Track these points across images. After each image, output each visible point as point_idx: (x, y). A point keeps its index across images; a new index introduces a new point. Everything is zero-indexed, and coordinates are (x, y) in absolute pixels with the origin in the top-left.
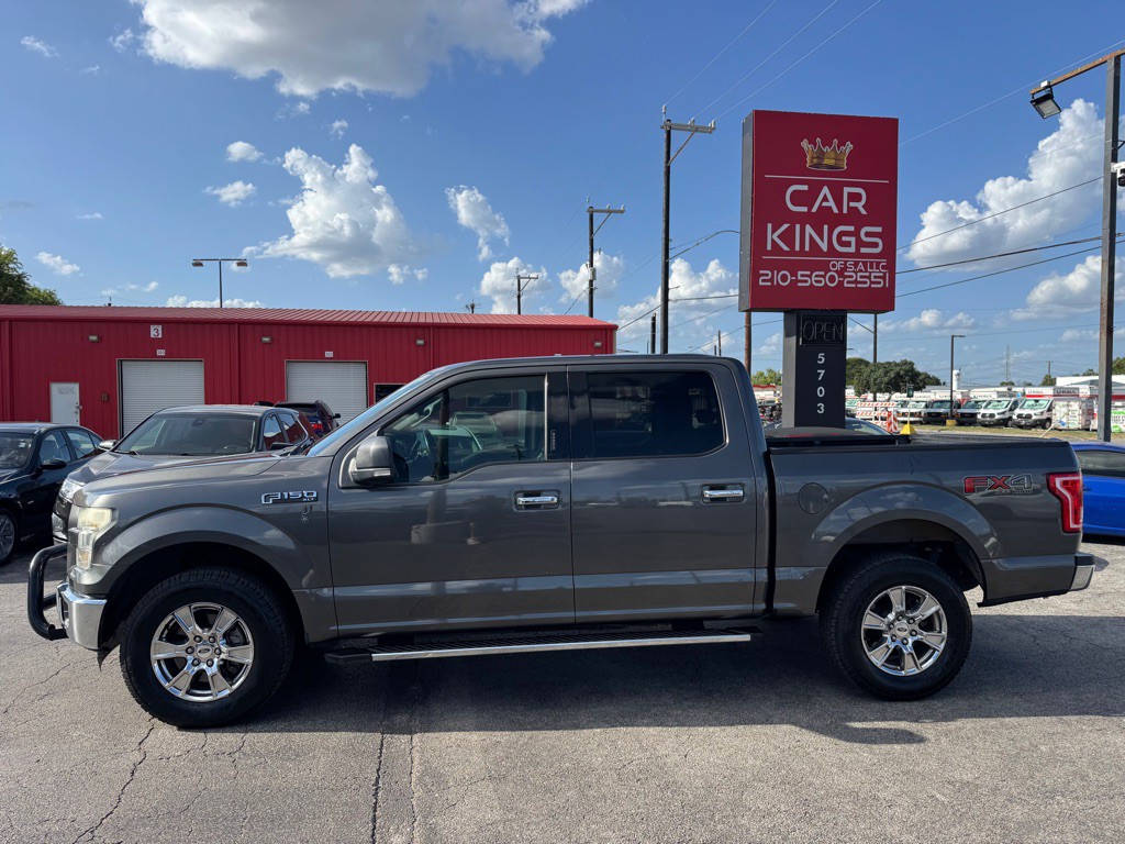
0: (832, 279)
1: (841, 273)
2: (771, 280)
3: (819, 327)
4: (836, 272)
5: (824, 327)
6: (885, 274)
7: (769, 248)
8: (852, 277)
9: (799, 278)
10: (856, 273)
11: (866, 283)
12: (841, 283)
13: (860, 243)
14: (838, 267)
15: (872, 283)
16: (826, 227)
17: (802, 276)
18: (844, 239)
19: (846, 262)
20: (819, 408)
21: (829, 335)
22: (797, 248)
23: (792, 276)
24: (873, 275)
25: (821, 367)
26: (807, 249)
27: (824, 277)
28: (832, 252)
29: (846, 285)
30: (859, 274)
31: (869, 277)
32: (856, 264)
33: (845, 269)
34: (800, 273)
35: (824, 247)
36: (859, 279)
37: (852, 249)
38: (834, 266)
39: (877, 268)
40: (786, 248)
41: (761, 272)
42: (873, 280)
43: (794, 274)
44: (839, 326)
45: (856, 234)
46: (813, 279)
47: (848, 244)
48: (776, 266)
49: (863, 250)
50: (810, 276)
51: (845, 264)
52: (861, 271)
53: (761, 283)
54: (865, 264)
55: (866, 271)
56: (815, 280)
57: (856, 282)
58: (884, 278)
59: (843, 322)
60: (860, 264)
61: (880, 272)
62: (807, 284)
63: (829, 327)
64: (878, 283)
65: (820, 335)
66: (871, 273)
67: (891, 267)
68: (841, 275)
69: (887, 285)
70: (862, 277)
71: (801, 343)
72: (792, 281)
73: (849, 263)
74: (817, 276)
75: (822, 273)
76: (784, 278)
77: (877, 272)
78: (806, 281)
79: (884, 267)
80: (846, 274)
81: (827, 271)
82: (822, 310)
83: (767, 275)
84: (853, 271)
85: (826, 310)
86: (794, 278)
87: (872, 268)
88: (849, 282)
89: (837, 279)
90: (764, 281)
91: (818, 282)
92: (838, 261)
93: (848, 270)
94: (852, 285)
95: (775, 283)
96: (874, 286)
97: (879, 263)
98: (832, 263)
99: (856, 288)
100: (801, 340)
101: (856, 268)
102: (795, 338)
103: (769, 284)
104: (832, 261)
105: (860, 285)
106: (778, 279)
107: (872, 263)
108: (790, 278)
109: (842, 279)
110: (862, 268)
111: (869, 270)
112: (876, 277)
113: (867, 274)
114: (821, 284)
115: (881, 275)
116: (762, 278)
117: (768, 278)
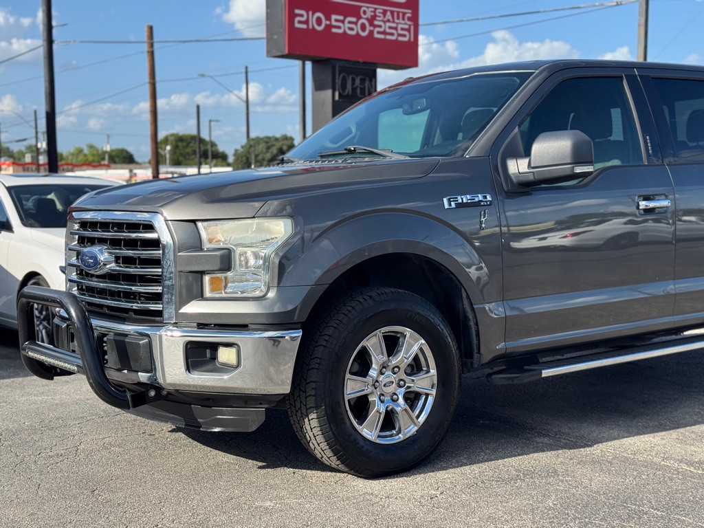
0: (363, 27)
1: (371, 20)
2: (306, 22)
3: (353, 80)
4: (367, 19)
5: (358, 82)
6: (410, 26)
8: (380, 26)
9: (334, 23)
10: (385, 22)
11: (392, 34)
12: (371, 32)
14: (369, 14)
15: (399, 35)
17: (336, 20)
19: (376, 9)
21: (363, 90)
23: (326, 20)
24: (400, 26)
27: (356, 23)
29: (376, 36)
30: (388, 24)
31: (396, 29)
32: (385, 13)
33: (374, 17)
34: (334, 17)
36: (388, 30)
38: (365, 12)
39: (403, 19)
41: (297, 11)
42: (400, 32)
43: (328, 18)
44: (371, 81)
46: (347, 25)
48: (311, 6)
50: (343, 22)
51: (375, 12)
52: (389, 21)
53: (297, 25)
54: (392, 13)
55: (393, 22)
56: (345, 26)
57: (384, 33)
58: (408, 30)
59: (373, 76)
60: (389, 13)
61: (406, 24)
62: (340, 31)
63: (363, 81)
64: (404, 36)
65: (354, 89)
66: (397, 24)
67: (415, 19)
68: (371, 24)
69: (412, 39)
70: (390, 28)
71: (337, 98)
72: (326, 25)
73: (378, 11)
74: (350, 22)
75: (354, 19)
76: (319, 21)
77: (403, 24)
78: (339, 27)
79: (409, 19)
80: (376, 23)
81: (359, 17)
82: (355, 62)
83: (302, 16)
84: (382, 21)
85: (359, 62)
86: (328, 23)
87: (398, 18)
88: (379, 33)
89: (368, 28)
90: (300, 22)
91: (351, 29)
92: (368, 7)
93: (378, 18)
94: (382, 36)
95: (311, 27)
96: (401, 39)
97: (404, 14)
98: (363, 9)
99: (385, 40)
100: (337, 94)
101: (384, 16)
102: (329, 92)
103: (304, 26)
104: (361, 7)
105: (389, 37)
106: (313, 22)
107: (398, 13)
108: (324, 22)
109: (372, 28)
110: (390, 18)
111: (396, 21)
112: (402, 29)
113: (394, 25)
114: (353, 33)
115: (407, 27)
116: (297, 19)
117: (304, 19)
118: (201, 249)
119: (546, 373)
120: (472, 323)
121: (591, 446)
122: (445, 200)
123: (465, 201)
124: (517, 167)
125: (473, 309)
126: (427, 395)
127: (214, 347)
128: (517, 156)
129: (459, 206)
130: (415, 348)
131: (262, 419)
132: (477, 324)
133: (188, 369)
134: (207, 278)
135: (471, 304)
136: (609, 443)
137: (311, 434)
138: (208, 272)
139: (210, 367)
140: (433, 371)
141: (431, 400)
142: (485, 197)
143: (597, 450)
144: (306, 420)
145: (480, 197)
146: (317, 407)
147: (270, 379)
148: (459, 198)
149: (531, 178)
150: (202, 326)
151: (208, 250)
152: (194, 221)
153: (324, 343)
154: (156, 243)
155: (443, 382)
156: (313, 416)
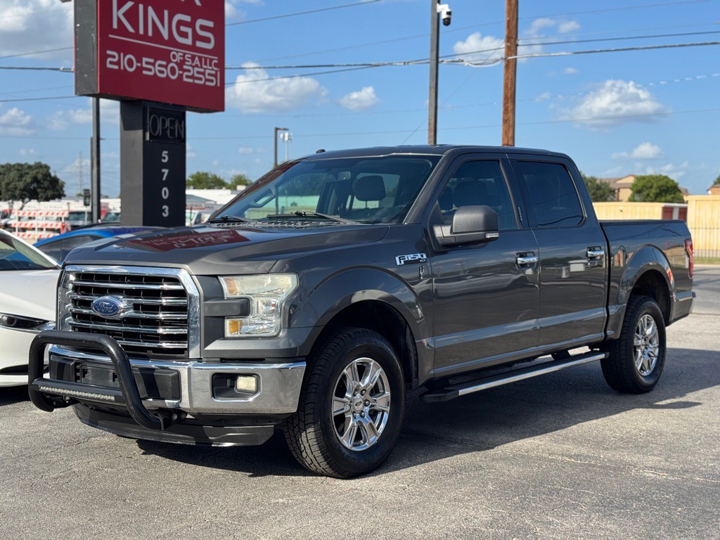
0: (173, 71)
1: (181, 65)
2: (118, 63)
3: (164, 122)
4: (176, 63)
5: (168, 123)
6: (216, 71)
7: (115, 26)
8: (189, 71)
9: (144, 65)
10: (193, 67)
11: (201, 79)
12: (180, 76)
13: (196, 37)
14: (178, 59)
15: (207, 80)
16: (166, 12)
17: (147, 63)
18: (183, 29)
19: (185, 54)
20: (164, 211)
21: (172, 132)
22: (141, 32)
23: (137, 62)
24: (207, 72)
25: (165, 166)
26: (150, 34)
27: (166, 67)
28: (172, 42)
29: (185, 80)
30: (196, 69)
31: (203, 74)
32: (193, 58)
33: (182, 62)
34: (145, 59)
35: (166, 36)
36: (196, 75)
37: (189, 41)
38: (174, 57)
39: (210, 65)
40: (131, 30)
41: (109, 52)
42: (207, 77)
43: (139, 61)
44: (180, 123)
45: (191, 25)
46: (157, 68)
47: (184, 35)
48: (123, 48)
49: (199, 44)
50: (153, 64)
51: (184, 56)
52: (197, 66)
53: (109, 66)
54: (200, 58)
55: (201, 67)
56: (155, 69)
57: (193, 77)
58: (215, 76)
59: (183, 118)
60: (197, 58)
61: (213, 70)
62: (151, 73)
63: (172, 123)
64: (212, 81)
65: (164, 131)
66: (205, 69)
67: (221, 65)
68: (181, 68)
69: (219, 85)
70: (198, 73)
71: (148, 138)
72: (137, 67)
73: (187, 56)
74: (160, 65)
75: (164, 63)
76: (130, 63)
77: (210, 70)
78: (150, 70)
79: (216, 65)
80: (185, 67)
81: (169, 61)
82: (165, 104)
83: (114, 57)
84: (190, 65)
85: (168, 104)
86: (139, 65)
87: (206, 64)
88: (187, 77)
89: (178, 72)
90: (111, 63)
91: (161, 72)
92: (177, 52)
93: (187, 63)
94: (191, 81)
95: (122, 68)
96: (208, 83)
97: (211, 60)
98: (173, 53)
99: (193, 83)
100: (148, 134)
101: (193, 62)
102: (140, 132)
103: (116, 67)
104: (173, 51)
105: (196, 81)
106: (124, 62)
107: (206, 59)
108: (135, 64)
109: (181, 72)
110: (198, 63)
111: (204, 66)
112: (210, 75)
113: (202, 70)
114: (164, 76)
115: (213, 72)
116: (109, 59)
117: (115, 60)
118: (222, 298)
119: (462, 392)
120: (412, 355)
121: (492, 448)
122: (397, 259)
123: (410, 259)
124: (442, 232)
125: (414, 344)
126: (383, 411)
127: (234, 377)
128: (442, 224)
129: (407, 263)
130: (377, 375)
131: (271, 434)
132: (416, 355)
133: (213, 396)
134: (227, 322)
135: (414, 340)
136: (506, 445)
137: (307, 445)
138: (229, 317)
139: (230, 393)
140: (388, 393)
141: (386, 416)
142: (422, 256)
143: (498, 450)
144: (304, 434)
145: (419, 256)
146: (314, 423)
147: (280, 402)
148: (406, 256)
149: (453, 241)
150: (224, 360)
151: (228, 299)
152: (216, 276)
153: (319, 372)
154: (182, 294)
155: (395, 400)
156: (311, 430)
